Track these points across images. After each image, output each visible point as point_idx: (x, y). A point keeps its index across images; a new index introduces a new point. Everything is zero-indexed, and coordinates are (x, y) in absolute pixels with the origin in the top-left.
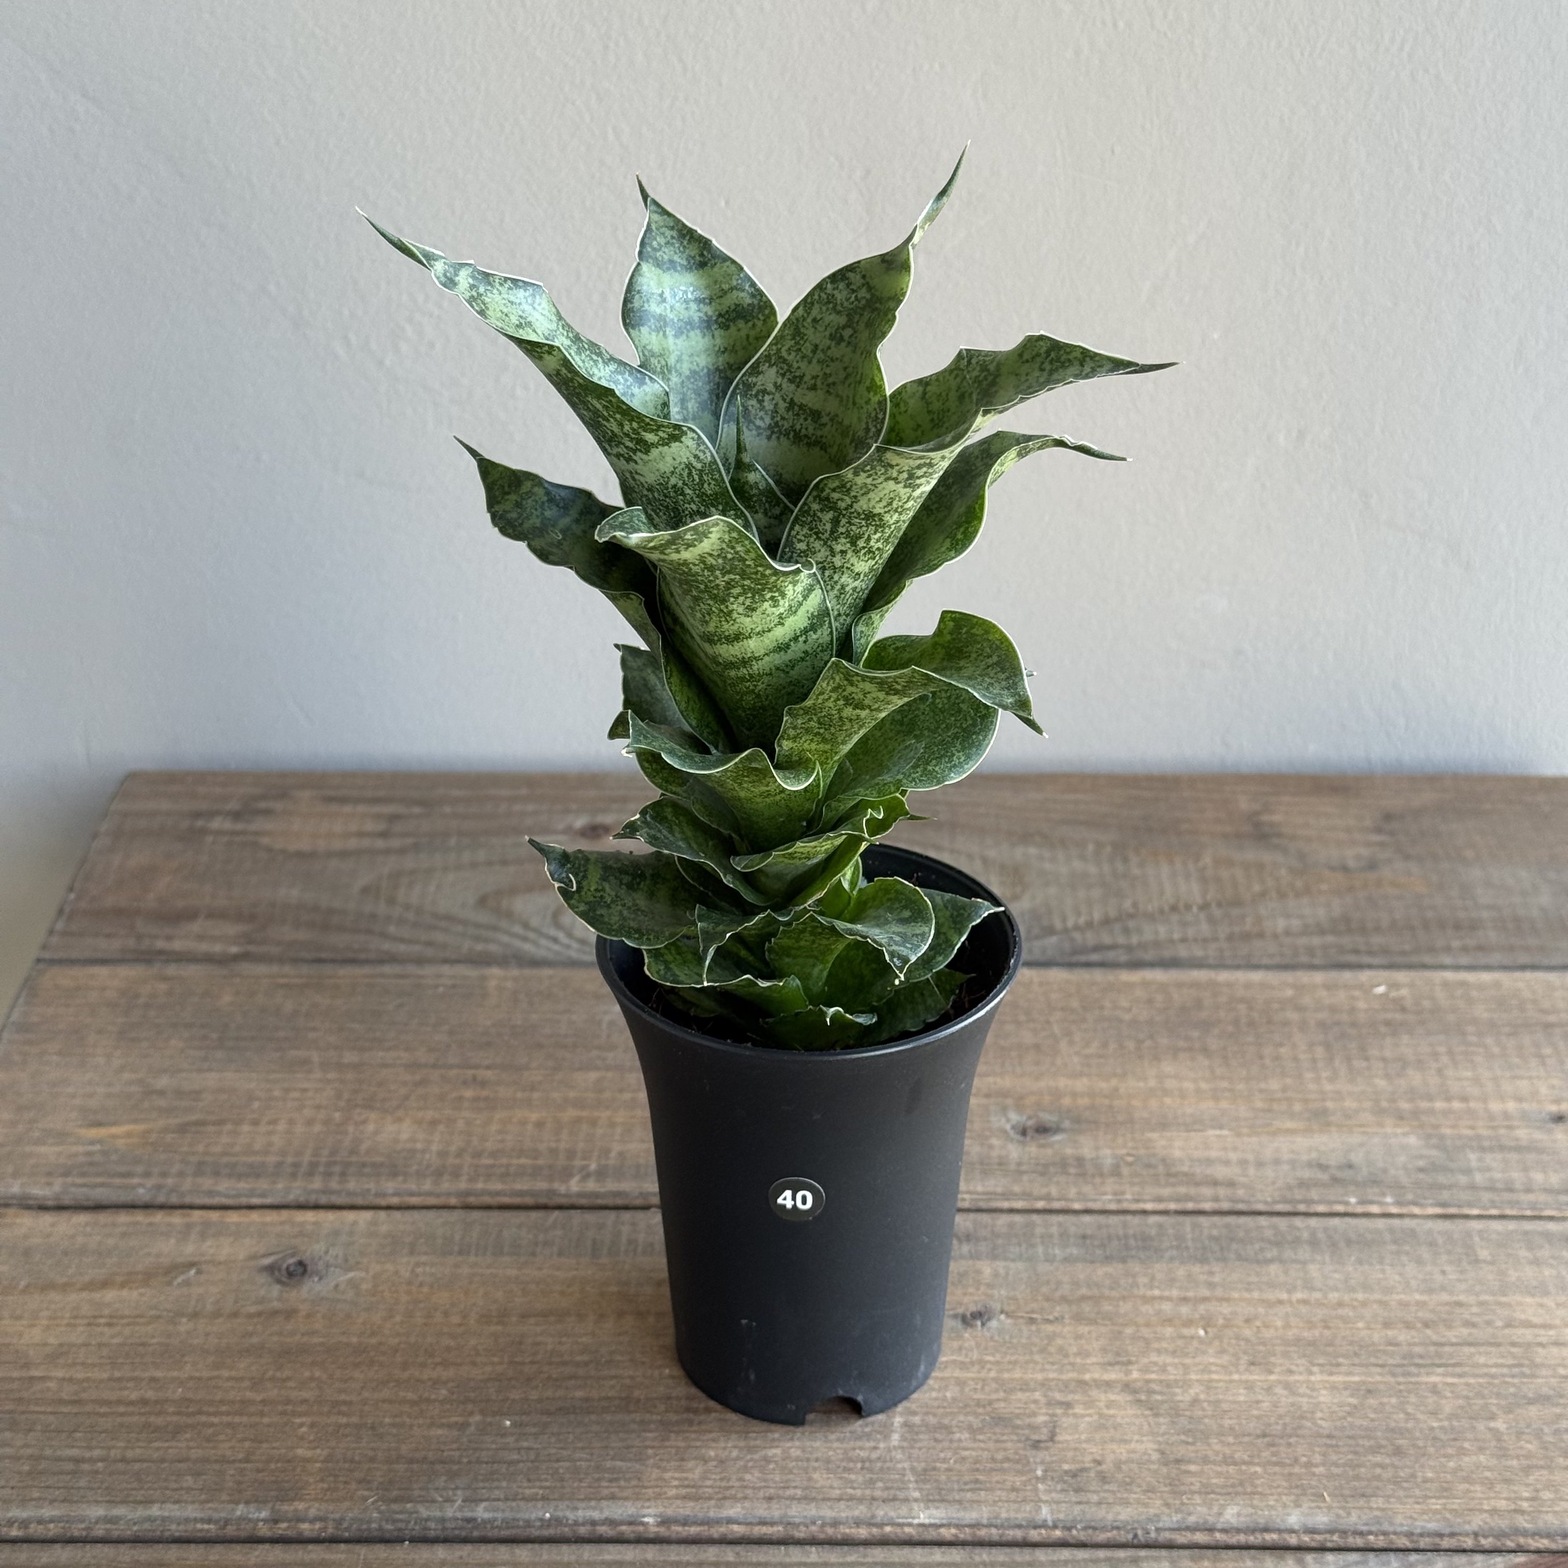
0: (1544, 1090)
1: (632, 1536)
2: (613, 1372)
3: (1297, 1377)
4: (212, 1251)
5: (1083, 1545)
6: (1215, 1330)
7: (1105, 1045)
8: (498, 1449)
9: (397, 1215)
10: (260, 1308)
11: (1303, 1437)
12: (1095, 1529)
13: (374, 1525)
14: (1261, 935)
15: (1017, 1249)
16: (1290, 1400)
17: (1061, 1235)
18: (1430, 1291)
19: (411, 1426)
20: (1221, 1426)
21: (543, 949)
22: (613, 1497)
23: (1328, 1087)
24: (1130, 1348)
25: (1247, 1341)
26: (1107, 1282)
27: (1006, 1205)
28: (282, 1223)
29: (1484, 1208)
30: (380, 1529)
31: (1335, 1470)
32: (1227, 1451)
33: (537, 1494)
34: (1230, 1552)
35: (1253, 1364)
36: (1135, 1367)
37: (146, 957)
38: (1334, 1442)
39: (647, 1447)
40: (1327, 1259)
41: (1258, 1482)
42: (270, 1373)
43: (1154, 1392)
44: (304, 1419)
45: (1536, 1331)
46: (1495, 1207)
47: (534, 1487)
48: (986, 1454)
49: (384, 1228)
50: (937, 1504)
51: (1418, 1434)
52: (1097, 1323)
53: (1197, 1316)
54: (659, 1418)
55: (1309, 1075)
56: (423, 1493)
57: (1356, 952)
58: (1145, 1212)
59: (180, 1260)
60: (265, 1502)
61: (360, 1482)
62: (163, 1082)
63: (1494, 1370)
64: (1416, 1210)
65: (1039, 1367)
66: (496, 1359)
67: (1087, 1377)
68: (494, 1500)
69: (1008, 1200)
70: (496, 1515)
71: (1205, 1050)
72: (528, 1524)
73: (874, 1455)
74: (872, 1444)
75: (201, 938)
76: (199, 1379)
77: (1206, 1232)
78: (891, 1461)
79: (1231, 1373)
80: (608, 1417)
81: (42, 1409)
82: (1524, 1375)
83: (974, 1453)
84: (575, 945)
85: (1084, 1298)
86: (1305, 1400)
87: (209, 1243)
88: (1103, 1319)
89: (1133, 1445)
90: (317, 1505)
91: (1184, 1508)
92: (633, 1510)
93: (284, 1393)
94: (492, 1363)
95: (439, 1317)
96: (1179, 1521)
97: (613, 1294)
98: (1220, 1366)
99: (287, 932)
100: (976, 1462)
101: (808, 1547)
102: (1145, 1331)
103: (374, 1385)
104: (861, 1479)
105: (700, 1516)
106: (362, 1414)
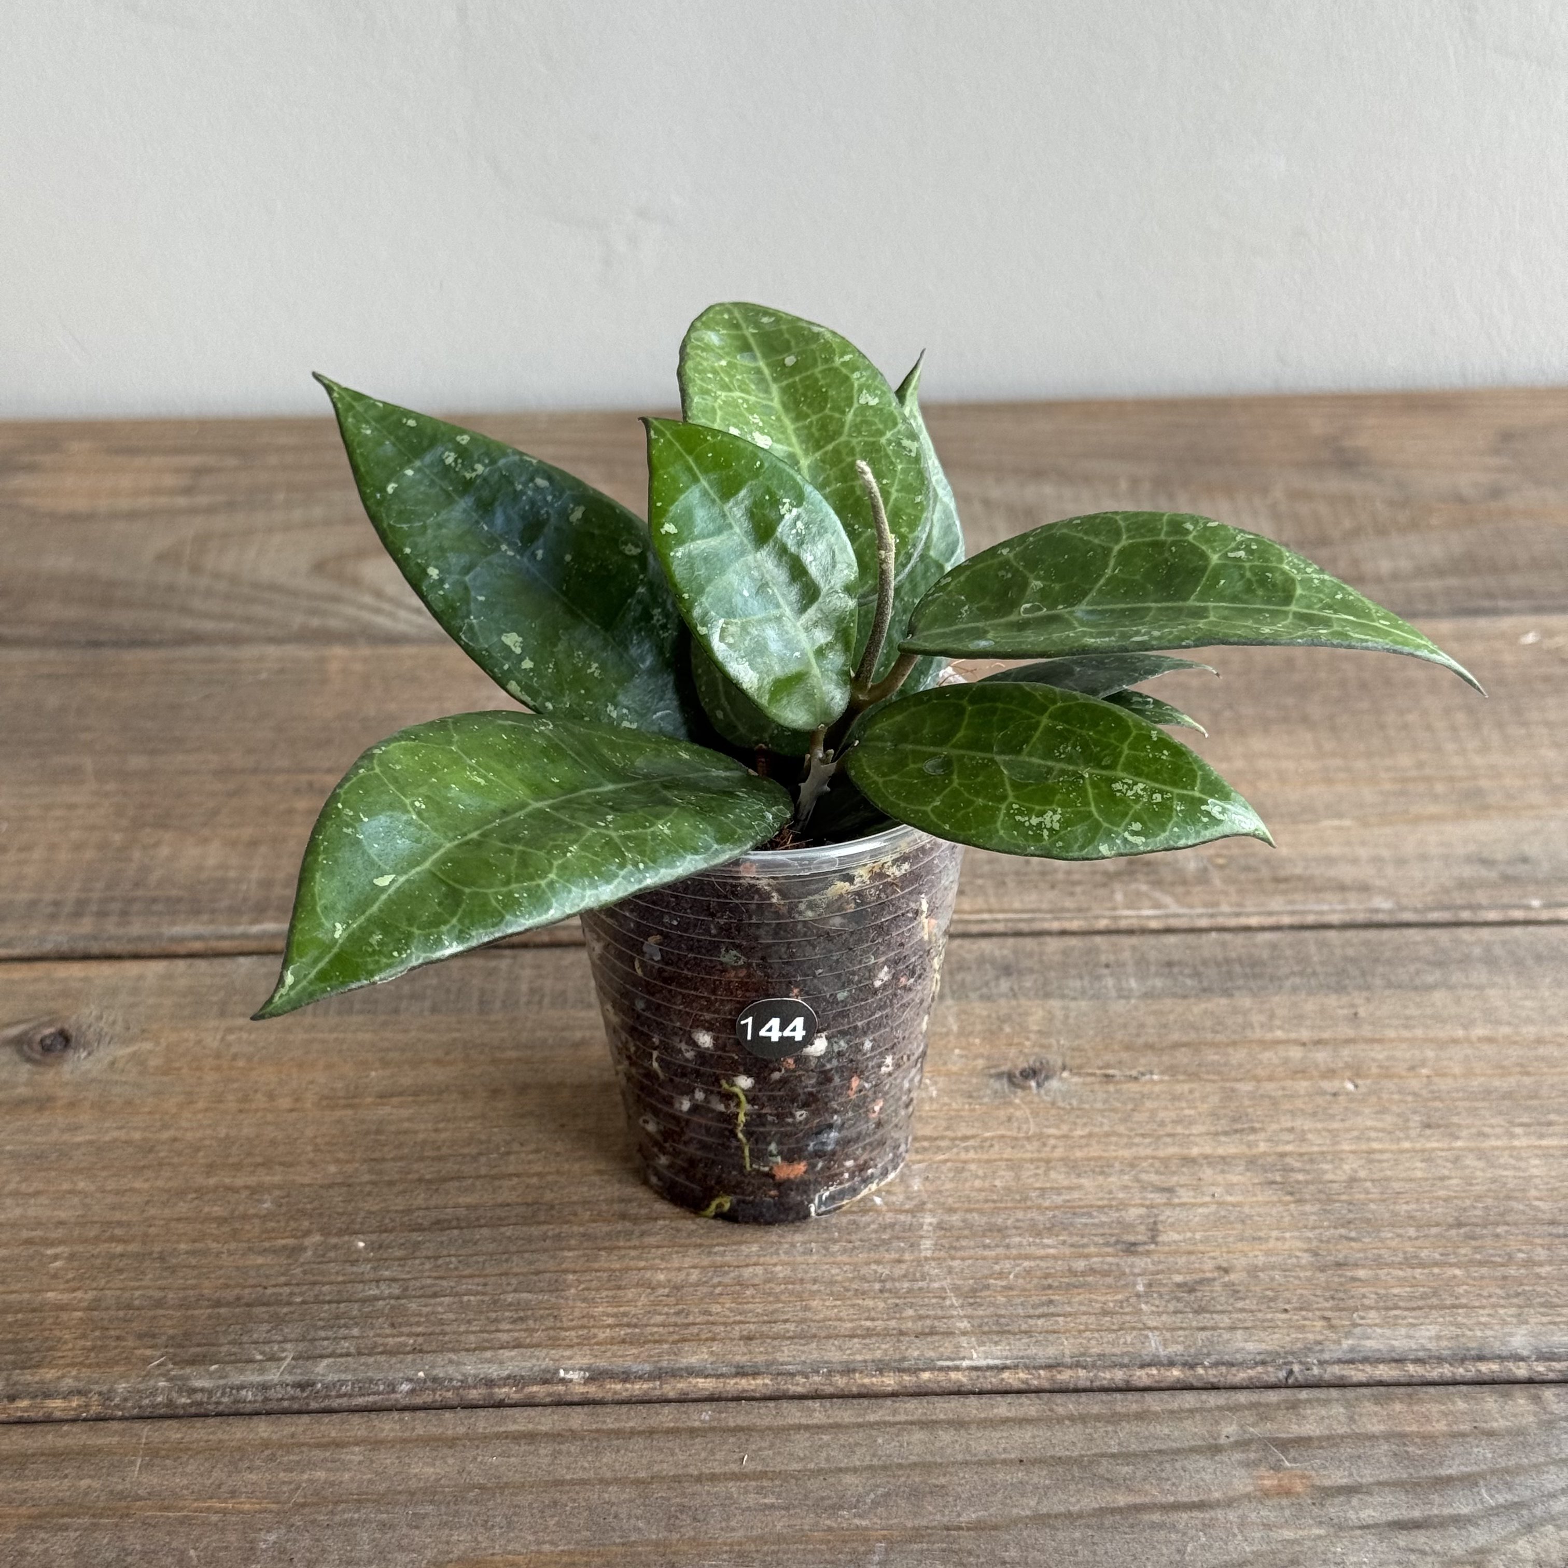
1: (548, 1400)
2: (511, 1169)
3: (1494, 1143)
5: (1214, 1387)
6: (1369, 1082)
8: (344, 1282)
9: (202, 965)
11: (1516, 1224)
12: (1232, 1365)
13: (159, 1399)
15: (1078, 984)
16: (1489, 1174)
17: (1138, 963)
19: (218, 1255)
20: (1395, 1214)
22: (518, 1345)
23: (1478, 761)
24: (1250, 1110)
25: (1415, 1094)
26: (1208, 1023)
27: (1056, 926)
28: (36, 980)
30: (170, 1403)
32: (1409, 1248)
33: (406, 1345)
34: (1431, 1390)
35: (1428, 1126)
36: (1262, 1135)
38: (1560, 1230)
39: (566, 1271)
40: (1512, 981)
41: (1461, 1290)
42: (12, 1186)
43: (1292, 1170)
44: (59, 1250)
47: (401, 1334)
48: (1060, 1265)
49: (182, 983)
50: (996, 1338)
52: (1200, 1079)
53: (1341, 1065)
54: (582, 1229)
55: (1450, 747)
56: (234, 1350)
57: (1490, 595)
58: (1247, 929)
61: (140, 1336)
65: (1125, 1140)
66: (341, 1155)
67: (1195, 1151)
68: (341, 1355)
69: (1057, 919)
70: (343, 1377)
71: (1305, 720)
72: (392, 1387)
73: (899, 1271)
74: (894, 1256)
77: (1338, 952)
78: (923, 1278)
79: (1399, 1140)
80: (508, 1231)
83: (1043, 1264)
85: (1176, 1046)
86: (1510, 1173)
88: (1208, 1073)
89: (1271, 1244)
90: (74, 1373)
91: (1358, 1331)
92: (547, 1363)
93: (31, 1212)
94: (337, 1161)
95: (260, 1100)
96: (1352, 1350)
97: (510, 1061)
98: (1383, 1130)
99: (53, 610)
100: (1047, 1276)
101: (810, 1403)
102: (1269, 1087)
103: (165, 1197)
104: (881, 1305)
105: (647, 1367)
106: (145, 1239)
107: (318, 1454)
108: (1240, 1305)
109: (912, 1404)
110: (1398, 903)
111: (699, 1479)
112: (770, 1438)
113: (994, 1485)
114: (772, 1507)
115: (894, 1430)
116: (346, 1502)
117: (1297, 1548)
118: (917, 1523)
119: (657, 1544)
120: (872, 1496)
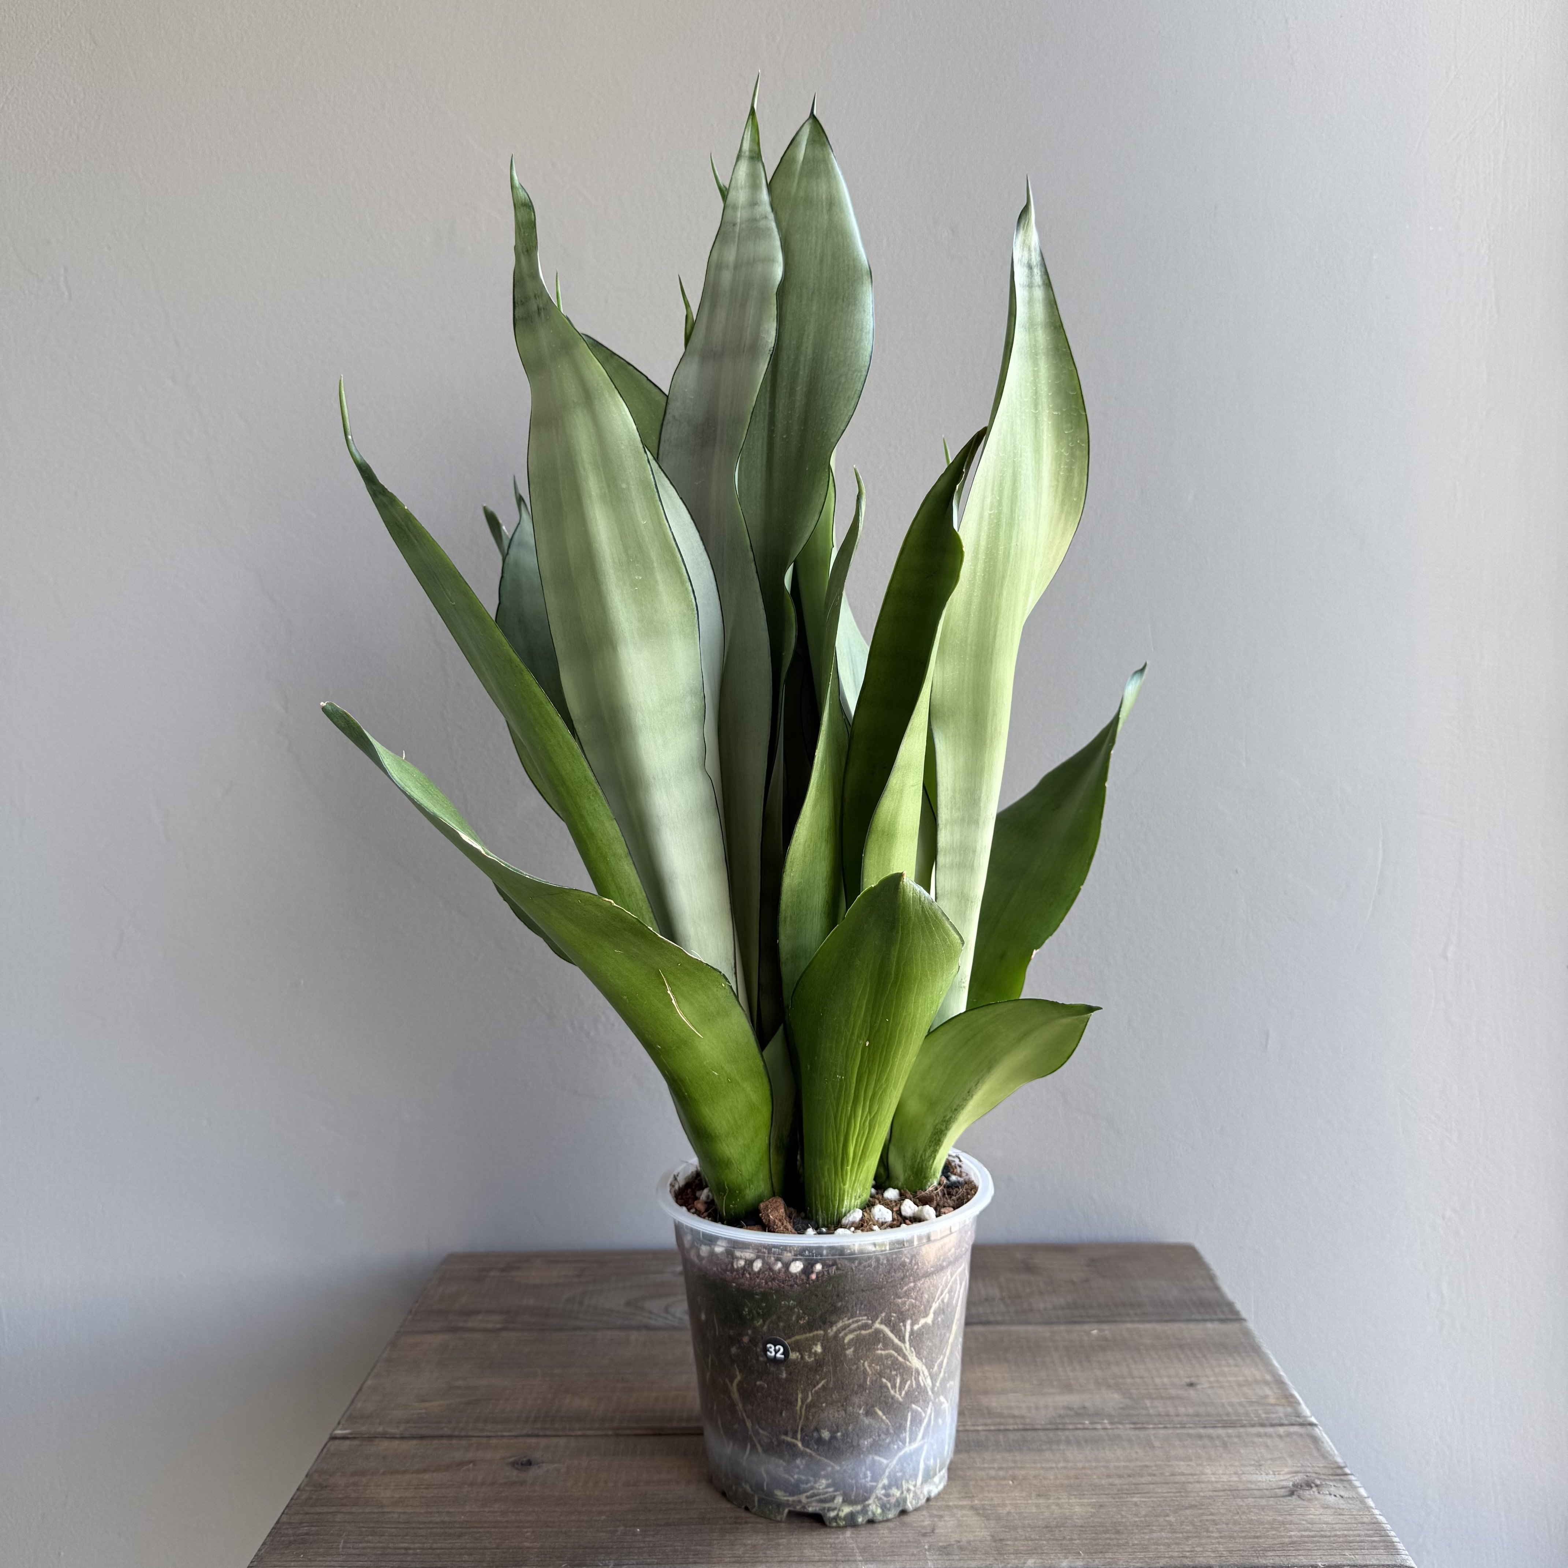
0: (1182, 1372)
2: (695, 1507)
3: (1063, 1501)
4: (482, 1456)
6: (1018, 1481)
8: (632, 1542)
9: (580, 1439)
10: (506, 1481)
11: (1068, 1527)
14: (1032, 1311)
16: (1060, 1511)
18: (1130, 1461)
19: (586, 1532)
20: (1024, 1524)
21: (660, 1322)
23: (1071, 1374)
24: (973, 1490)
25: (1035, 1486)
28: (520, 1443)
29: (1155, 1424)
31: (1085, 1542)
32: (1027, 1535)
33: (654, 1562)
35: (1039, 1495)
36: (977, 1499)
37: (454, 1330)
38: (1084, 1529)
39: (714, 1540)
40: (1075, 1448)
41: (1045, 1548)
42: (511, 1509)
43: (987, 1509)
44: (529, 1529)
45: (1188, 1477)
46: (1161, 1424)
47: (652, 1558)
49: (573, 1445)
51: (1128, 1524)
53: (1008, 1476)
54: (720, 1527)
55: (1060, 1369)
56: (592, 1562)
57: (1081, 1317)
58: (978, 1431)
59: (465, 1460)
61: (558, 1557)
62: (460, 1383)
63: (1166, 1495)
64: (1120, 1426)
66: (632, 1502)
67: (951, 1504)
73: (837, 1541)
74: (836, 1536)
75: (482, 1322)
76: (473, 1512)
77: (1011, 1439)
79: (1027, 1500)
80: (693, 1527)
81: (389, 1526)
82: (1182, 1496)
83: (891, 1539)
84: (676, 1320)
86: (1067, 1511)
87: (480, 1452)
89: (977, 1534)
93: (518, 1518)
94: (630, 1503)
95: (602, 1484)
98: (1022, 1497)
99: (527, 1318)
100: (892, 1543)
102: (981, 1483)
103: (567, 1514)
104: (830, 1552)
106: (560, 1527)
110: (1035, 1422)
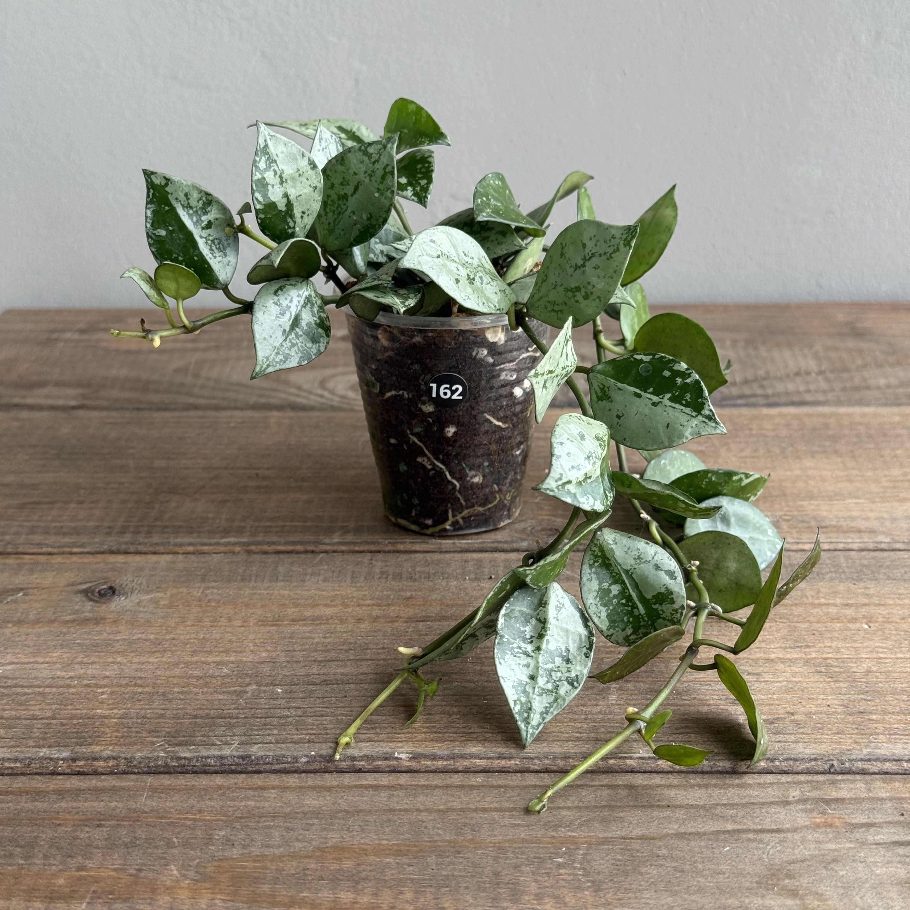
1: (387, 769)
2: (368, 657)
4: (37, 581)
5: (785, 772)
6: (877, 625)
7: (756, 450)
8: (269, 708)
9: (193, 557)
10: (74, 617)
12: (796, 760)
13: (160, 763)
14: (868, 388)
19: (196, 694)
20: (894, 689)
21: (313, 400)
22: (370, 740)
24: (806, 637)
25: (905, 631)
28: (97, 563)
30: (166, 765)
32: (903, 705)
33: (305, 739)
36: (812, 649)
39: (399, 706)
42: (79, 659)
43: (832, 666)
44: (106, 689)
47: (302, 734)
49: (181, 566)
53: (860, 616)
54: (409, 686)
56: (204, 739)
59: (11, 587)
60: (65, 746)
61: (150, 732)
66: (269, 648)
67: (773, 656)
68: (267, 743)
70: (267, 753)
71: (836, 452)
72: (296, 759)
73: (596, 710)
75: (47, 397)
76: (17, 663)
77: (857, 562)
79: (896, 653)
83: (681, 708)
84: (337, 399)
87: (35, 576)
89: (819, 702)
90: (111, 748)
91: (872, 745)
92: (388, 749)
93: (89, 672)
94: (267, 651)
95: (223, 621)
96: (869, 754)
97: (369, 606)
98: (886, 648)
99: (115, 393)
101: (542, 774)
102: (817, 626)
103: (167, 666)
104: (585, 726)
105: (446, 753)
106: (154, 685)
107: (251, 793)
108: (801, 730)
109: (602, 777)
110: (893, 539)
111: (476, 810)
112: (517, 791)
113: (653, 817)
114: (519, 825)
115: (592, 789)
116: (266, 817)
117: (837, 854)
118: (606, 835)
119: (450, 842)
120: (579, 821)
